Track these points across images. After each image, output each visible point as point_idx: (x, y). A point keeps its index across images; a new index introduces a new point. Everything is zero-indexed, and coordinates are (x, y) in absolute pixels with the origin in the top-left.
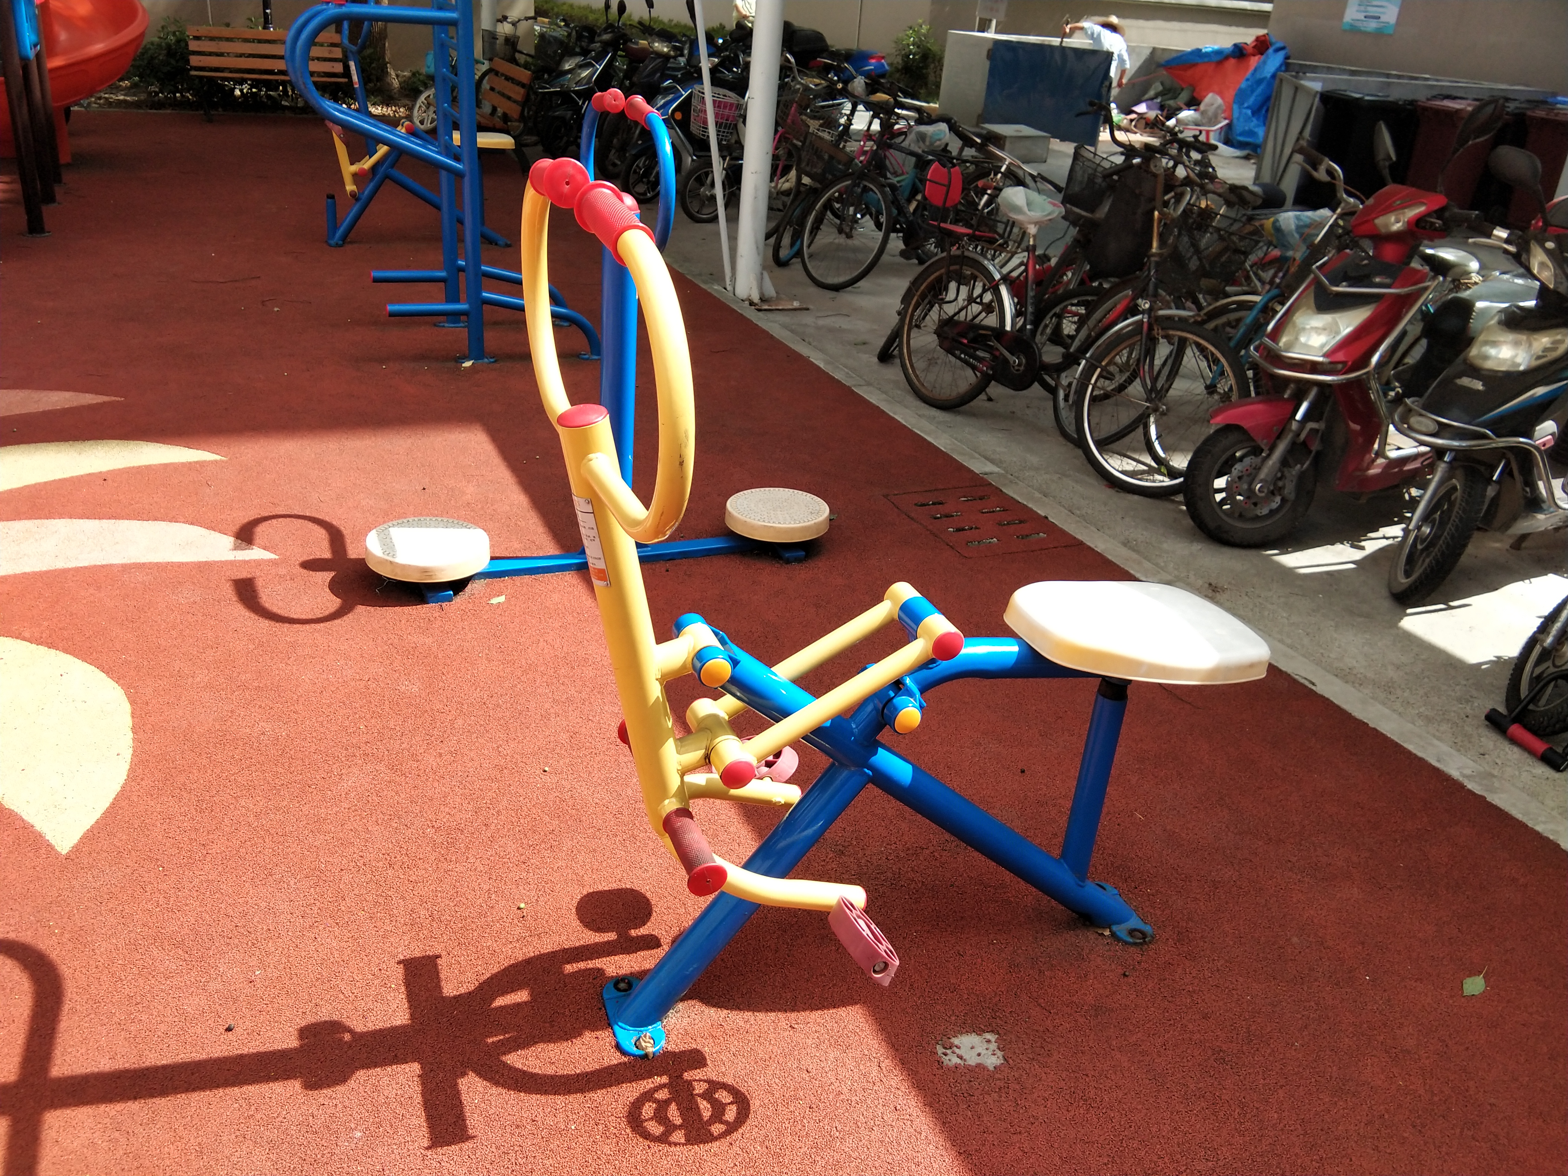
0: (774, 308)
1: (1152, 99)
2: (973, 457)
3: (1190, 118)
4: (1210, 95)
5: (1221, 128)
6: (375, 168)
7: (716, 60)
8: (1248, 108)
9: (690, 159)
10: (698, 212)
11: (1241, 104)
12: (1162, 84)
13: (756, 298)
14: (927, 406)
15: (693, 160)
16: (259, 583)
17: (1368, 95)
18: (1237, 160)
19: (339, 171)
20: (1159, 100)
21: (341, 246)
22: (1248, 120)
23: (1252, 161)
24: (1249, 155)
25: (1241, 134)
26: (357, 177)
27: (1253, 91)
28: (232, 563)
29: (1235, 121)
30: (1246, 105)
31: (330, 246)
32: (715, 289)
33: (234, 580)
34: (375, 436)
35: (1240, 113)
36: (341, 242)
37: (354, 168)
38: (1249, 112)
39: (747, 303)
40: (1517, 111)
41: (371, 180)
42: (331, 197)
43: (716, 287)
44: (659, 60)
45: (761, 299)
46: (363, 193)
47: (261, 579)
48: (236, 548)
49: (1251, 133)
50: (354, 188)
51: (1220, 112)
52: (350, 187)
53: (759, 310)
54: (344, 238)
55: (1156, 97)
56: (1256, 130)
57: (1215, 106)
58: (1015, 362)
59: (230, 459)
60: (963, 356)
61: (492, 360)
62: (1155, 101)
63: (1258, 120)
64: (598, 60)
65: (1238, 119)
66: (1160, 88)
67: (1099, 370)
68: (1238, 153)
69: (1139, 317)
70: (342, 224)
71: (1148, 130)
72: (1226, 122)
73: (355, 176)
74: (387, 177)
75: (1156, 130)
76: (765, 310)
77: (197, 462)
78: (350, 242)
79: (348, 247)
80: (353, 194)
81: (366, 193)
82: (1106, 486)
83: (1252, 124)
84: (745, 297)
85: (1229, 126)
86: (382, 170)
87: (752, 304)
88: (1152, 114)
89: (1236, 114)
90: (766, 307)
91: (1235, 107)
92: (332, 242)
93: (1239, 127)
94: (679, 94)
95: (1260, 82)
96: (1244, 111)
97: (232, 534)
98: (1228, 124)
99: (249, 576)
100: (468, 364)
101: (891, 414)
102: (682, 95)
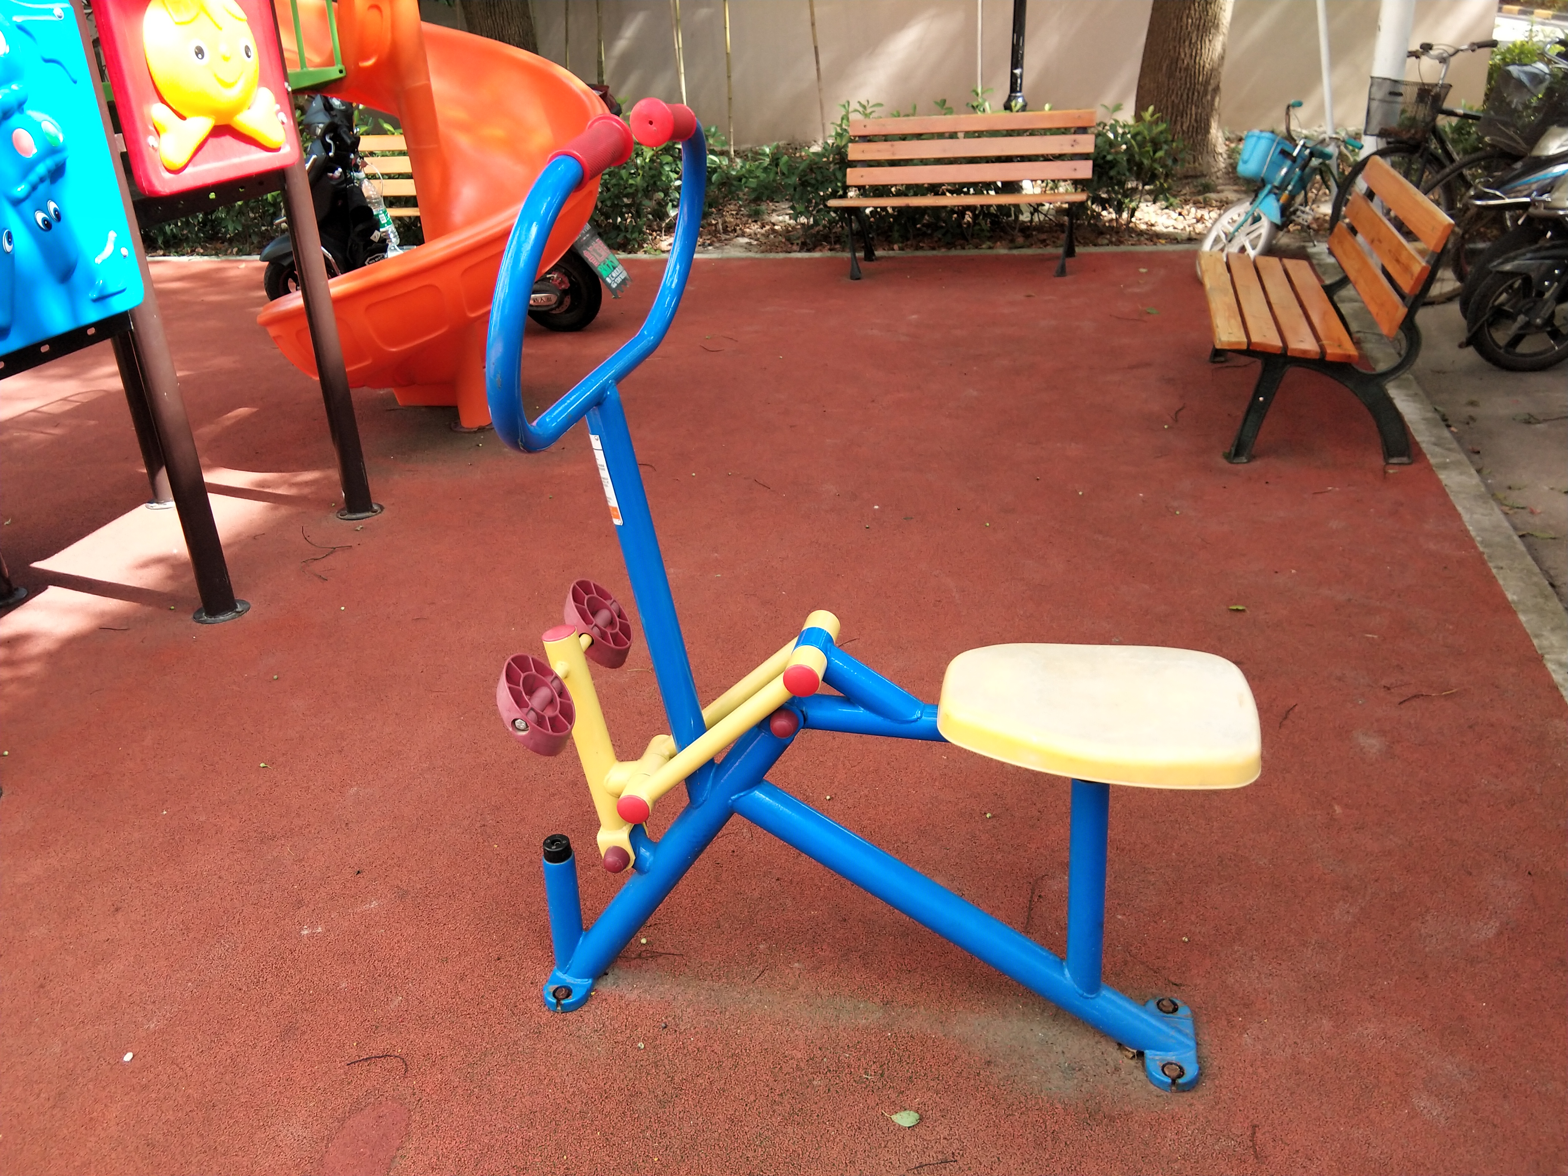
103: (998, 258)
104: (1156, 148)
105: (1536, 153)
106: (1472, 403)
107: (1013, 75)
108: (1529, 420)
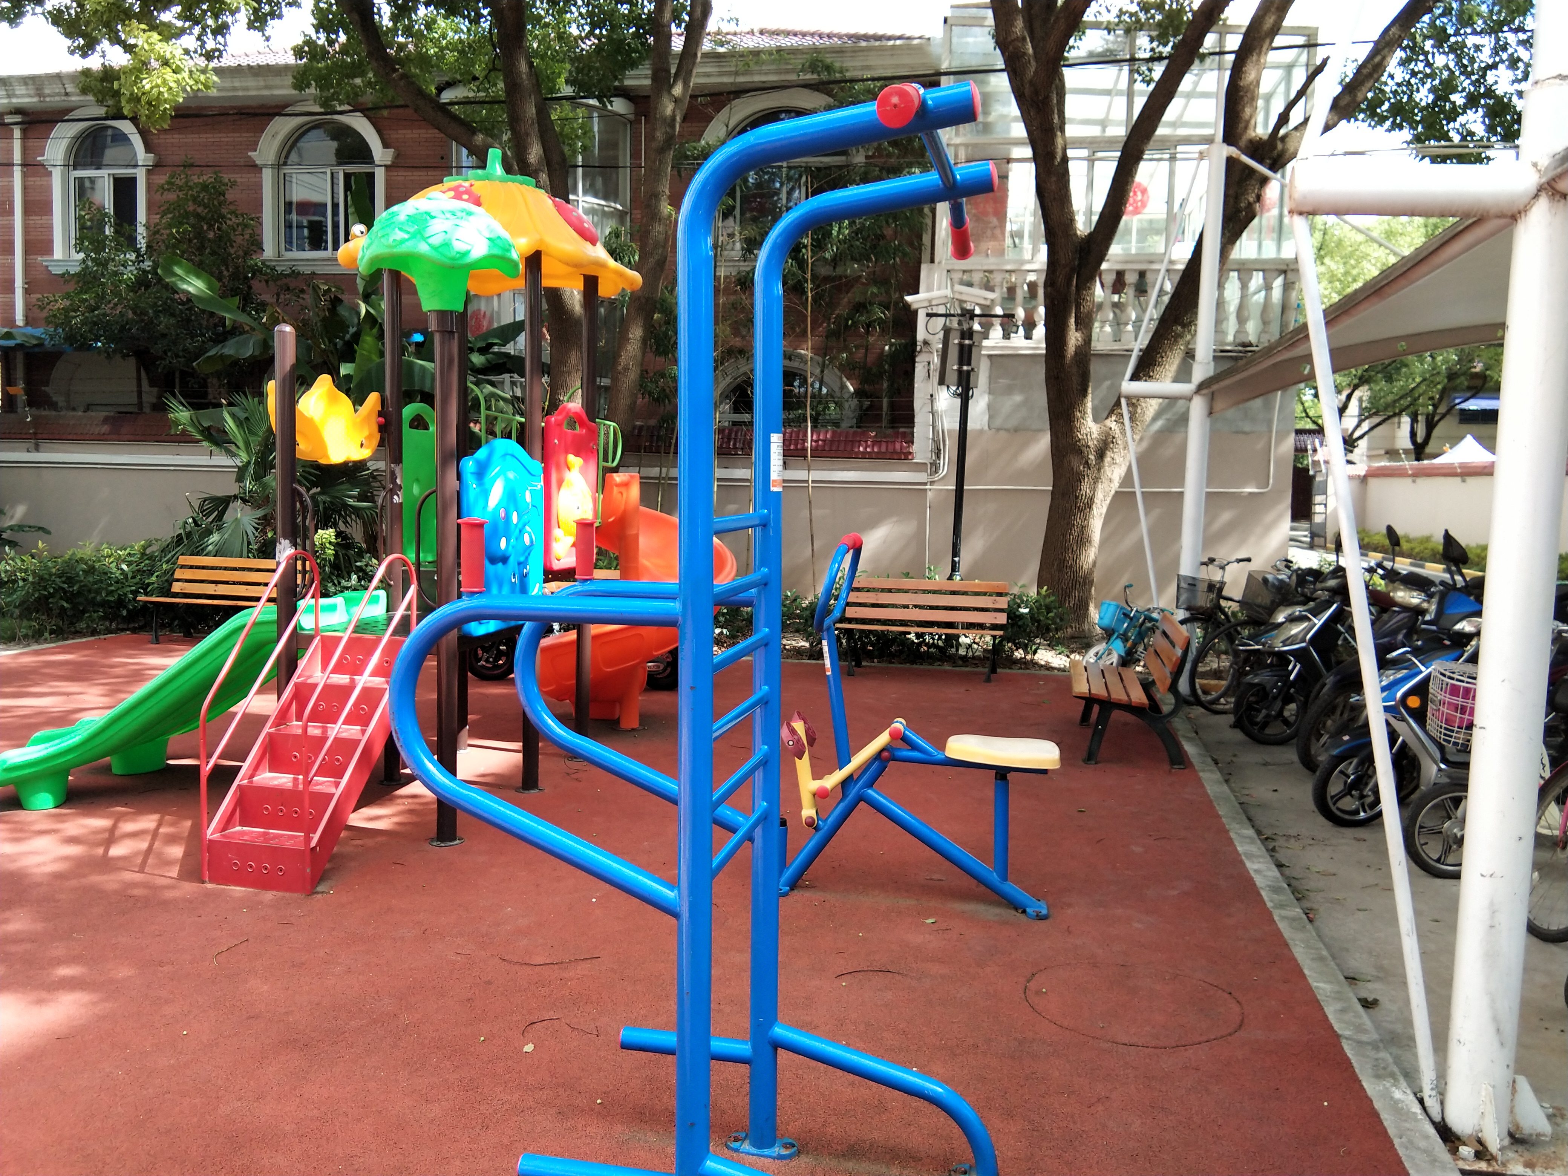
6: (845, 783)
9: (1435, 768)
10: (1438, 861)
21: (788, 894)
36: (788, 889)
37: (815, 785)
42: (782, 822)
46: (826, 820)
50: (813, 813)
52: (808, 811)
54: (793, 883)
64: (1316, 613)
70: (793, 860)
73: (817, 795)
74: (861, 798)
78: (801, 887)
80: (810, 823)
81: (830, 820)
86: (854, 788)
94: (1416, 670)
102: (1421, 672)
103: (946, 672)
104: (1049, 610)
105: (1272, 621)
106: (1235, 756)
107: (953, 561)
108: (1265, 764)
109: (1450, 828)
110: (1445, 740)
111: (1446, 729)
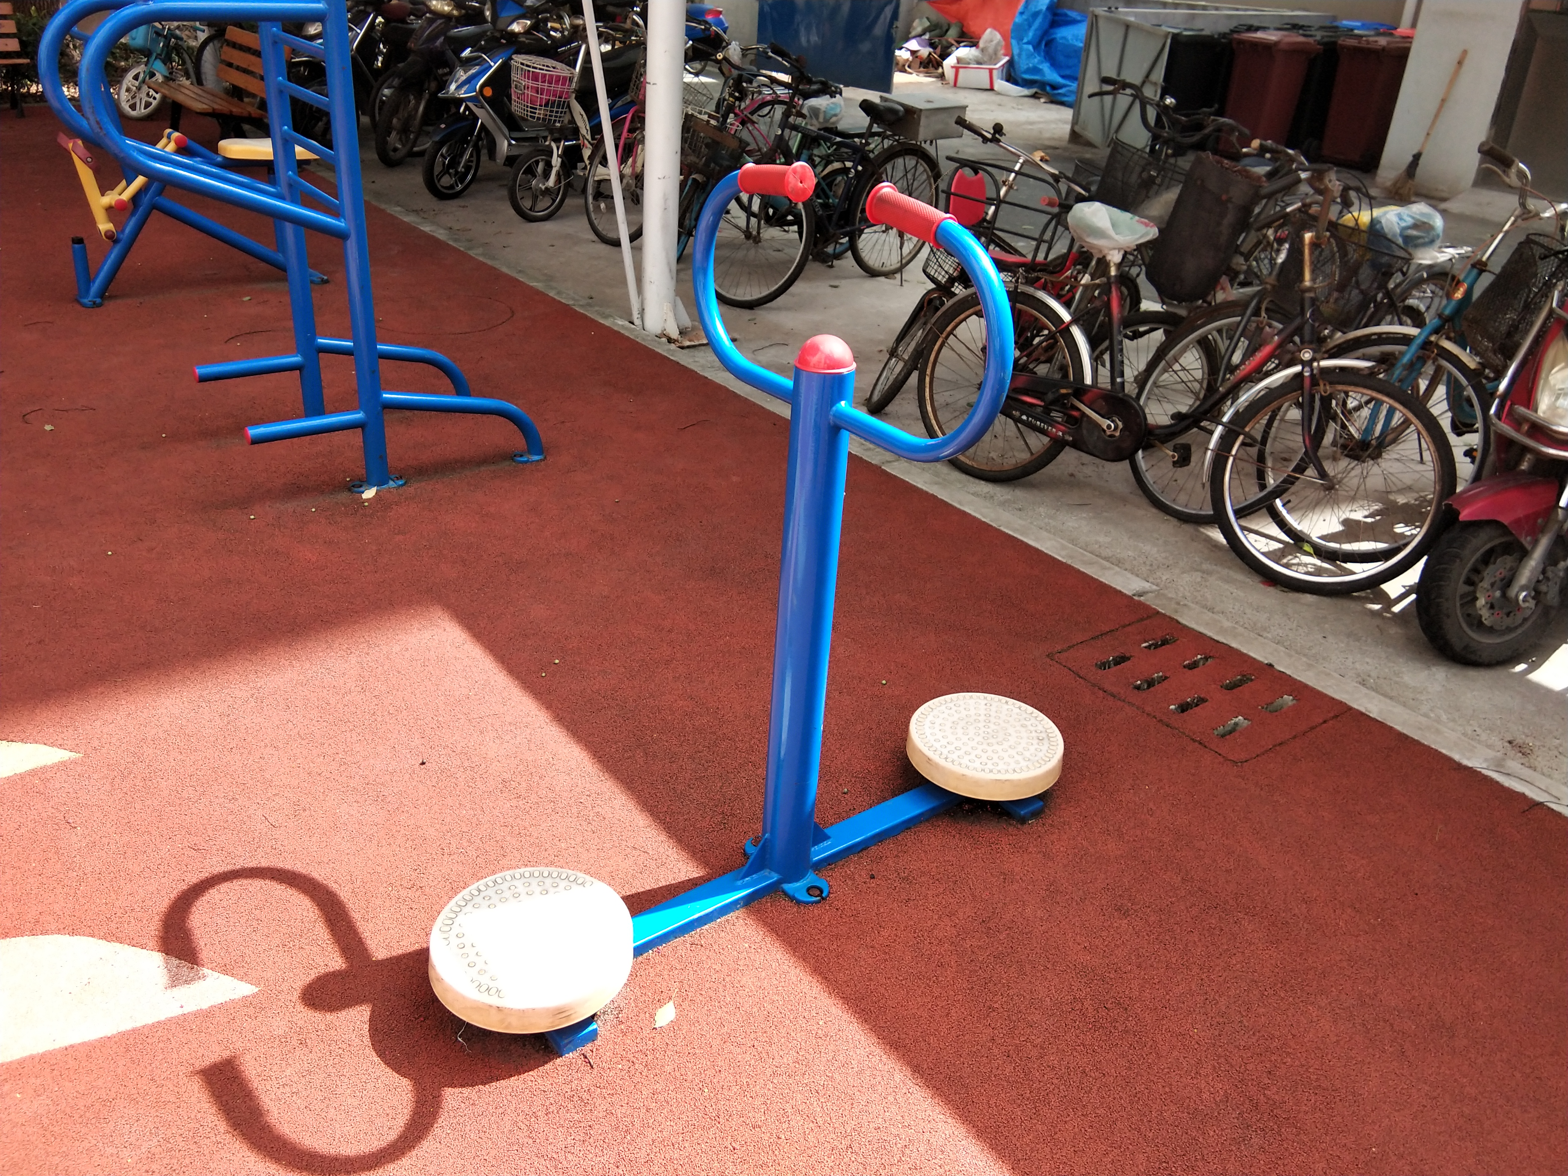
0: (697, 343)
1: (920, 36)
2: (1105, 568)
3: (971, 57)
4: (989, 31)
5: (1003, 65)
6: (136, 198)
7: (529, 22)
8: (1028, 43)
9: (506, 143)
10: (530, 210)
11: (1020, 39)
12: (928, 19)
13: (674, 334)
14: (971, 479)
15: (510, 144)
16: (251, 1069)
17: (1186, 29)
18: (1026, 99)
19: (87, 205)
20: (927, 36)
21: (100, 305)
22: (1030, 56)
23: (1042, 100)
24: (1036, 93)
25: (1026, 72)
26: (113, 212)
27: (1030, 26)
28: (181, 1022)
29: (1016, 58)
30: (1025, 40)
31: (83, 305)
32: (619, 324)
33: (201, 1071)
34: (297, 658)
35: (1021, 49)
36: (98, 300)
37: (107, 200)
38: (1030, 47)
39: (664, 340)
40: (1326, 40)
41: (133, 214)
42: (79, 241)
43: (620, 323)
44: (439, 22)
45: (681, 333)
46: (123, 231)
47: (248, 1057)
48: (175, 981)
49: (1036, 70)
50: (110, 226)
51: (999, 48)
52: (104, 226)
53: (682, 348)
54: (102, 294)
55: (923, 33)
56: (1041, 67)
57: (995, 42)
58: (1109, 427)
59: (86, 755)
60: (1024, 417)
61: (400, 482)
62: (923, 37)
63: (1039, 55)
65: (1019, 55)
66: (927, 24)
67: (1241, 437)
68: (1026, 92)
69: (1298, 368)
70: (97, 275)
71: (922, 69)
72: (1007, 59)
73: (110, 210)
74: (155, 207)
75: (931, 69)
76: (689, 347)
77: (33, 773)
78: (110, 297)
79: (111, 305)
80: (110, 236)
81: (128, 230)
82: (1264, 583)
83: (1036, 60)
84: (659, 332)
85: (1011, 64)
86: (146, 200)
87: (670, 340)
88: (925, 52)
89: (1016, 51)
90: (688, 343)
91: (1014, 42)
92: (85, 301)
93: (1023, 64)
94: (486, 65)
95: (1035, 15)
96: (1025, 46)
97: (152, 943)
98: (1008, 61)
99: (226, 1054)
100: (369, 494)
101: (958, 506)
102: (491, 67)
109: (537, 184)
110: (531, 116)
111: (531, 108)
